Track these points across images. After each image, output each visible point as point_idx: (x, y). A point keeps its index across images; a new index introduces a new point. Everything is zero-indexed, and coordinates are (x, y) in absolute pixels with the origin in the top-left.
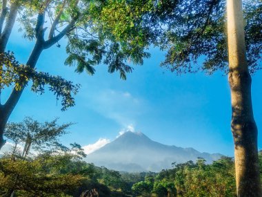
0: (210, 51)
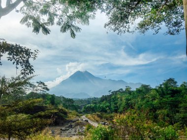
0: (146, 15)
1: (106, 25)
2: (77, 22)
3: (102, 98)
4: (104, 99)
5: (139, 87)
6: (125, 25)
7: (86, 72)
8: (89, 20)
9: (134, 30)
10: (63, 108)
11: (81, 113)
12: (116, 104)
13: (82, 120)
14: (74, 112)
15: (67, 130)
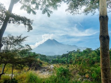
0: (88, 5)
1: (66, 10)
2: (51, 9)
3: (62, 55)
4: (64, 56)
6: (76, 10)
7: (54, 40)
8: (57, 7)
9: (81, 13)
10: (40, 60)
11: (50, 63)
13: (51, 67)
14: (46, 63)
15: (42, 73)
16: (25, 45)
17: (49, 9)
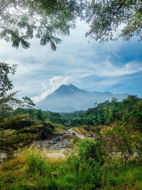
0: (129, 19)
1: (87, 34)
3: (88, 111)
4: (90, 111)
5: (125, 98)
6: (108, 32)
7: (71, 86)
8: (70, 30)
9: (118, 37)
10: (50, 122)
11: (68, 126)
12: (102, 116)
13: (69, 133)
14: (60, 125)
15: (55, 143)
16: (23, 98)
17: (53, 35)
